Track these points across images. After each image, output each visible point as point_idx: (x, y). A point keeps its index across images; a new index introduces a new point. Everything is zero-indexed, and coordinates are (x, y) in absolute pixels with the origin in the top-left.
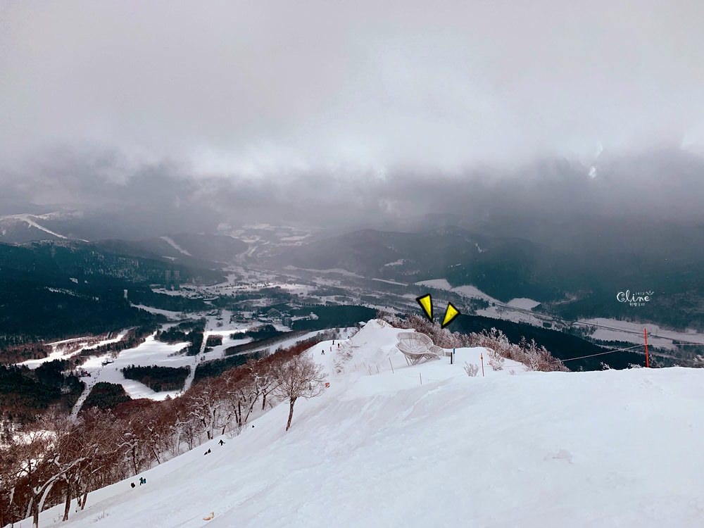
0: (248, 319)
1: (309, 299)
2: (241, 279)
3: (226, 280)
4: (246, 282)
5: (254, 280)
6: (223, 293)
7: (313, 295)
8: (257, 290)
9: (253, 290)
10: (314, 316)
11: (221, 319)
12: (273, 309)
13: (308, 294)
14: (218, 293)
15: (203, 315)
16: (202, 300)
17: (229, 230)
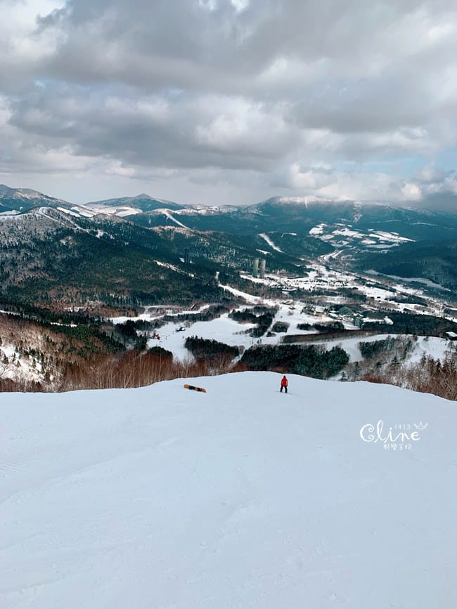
0: (319, 313)
1: (386, 304)
2: (321, 277)
3: (307, 275)
4: (325, 280)
5: (333, 279)
6: (301, 287)
7: (390, 300)
8: (335, 288)
9: (330, 287)
10: (389, 321)
11: (294, 309)
12: (346, 308)
13: (386, 299)
14: (297, 286)
15: (278, 302)
16: (281, 289)
17: (320, 235)
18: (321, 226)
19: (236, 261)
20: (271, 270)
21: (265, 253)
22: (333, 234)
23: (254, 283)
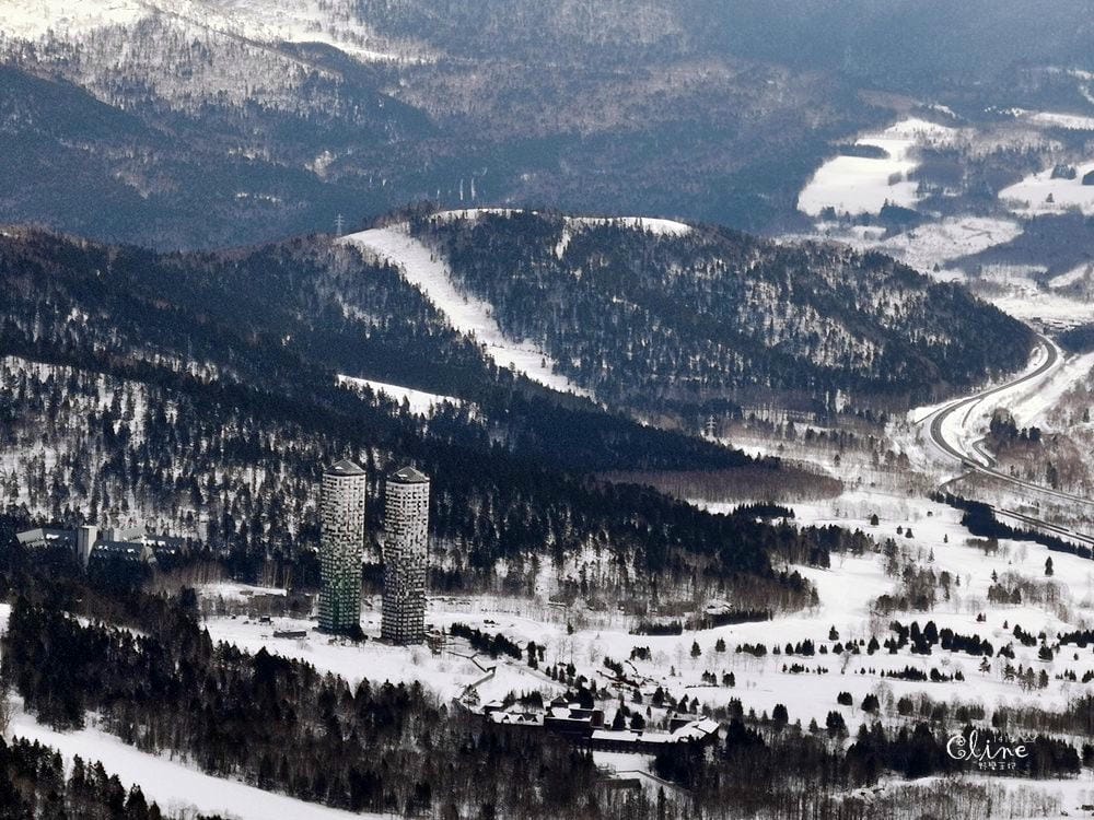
2: (922, 602)
3: (799, 594)
4: (964, 626)
5: (1033, 617)
6: (758, 700)
8: (1055, 699)
9: (1016, 697)
14: (720, 697)
16: (577, 735)
17: (895, 218)
18: (900, 141)
19: (162, 495)
20: (483, 562)
21: (421, 403)
22: (1002, 212)
23: (335, 686)
